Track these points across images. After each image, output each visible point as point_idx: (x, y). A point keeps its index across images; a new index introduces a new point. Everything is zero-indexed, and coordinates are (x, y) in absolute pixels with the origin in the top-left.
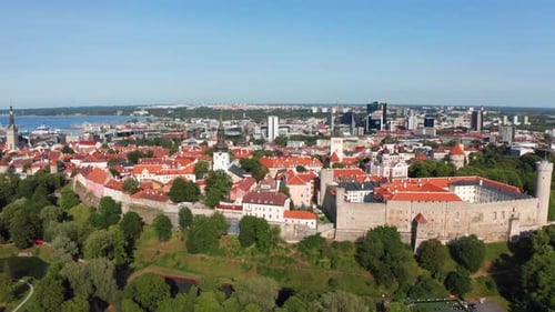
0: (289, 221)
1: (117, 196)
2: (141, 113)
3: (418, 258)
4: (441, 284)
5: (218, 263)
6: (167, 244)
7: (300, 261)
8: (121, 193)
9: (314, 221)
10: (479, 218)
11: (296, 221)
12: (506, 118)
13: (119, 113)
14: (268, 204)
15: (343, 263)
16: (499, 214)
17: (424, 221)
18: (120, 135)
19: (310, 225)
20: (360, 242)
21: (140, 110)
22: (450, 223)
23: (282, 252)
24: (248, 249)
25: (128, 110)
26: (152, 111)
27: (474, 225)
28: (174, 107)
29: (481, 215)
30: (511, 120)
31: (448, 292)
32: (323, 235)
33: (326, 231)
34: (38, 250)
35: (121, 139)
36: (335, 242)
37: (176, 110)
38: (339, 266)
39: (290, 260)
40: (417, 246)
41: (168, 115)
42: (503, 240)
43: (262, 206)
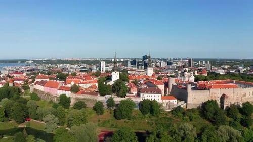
0: (164, 101)
1: (68, 94)
2: (30, 62)
4: (239, 123)
5: (134, 123)
6: (102, 116)
7: (174, 118)
8: (70, 92)
9: (176, 100)
10: (245, 95)
11: (168, 101)
13: (19, 62)
14: (154, 93)
15: (195, 118)
17: (227, 97)
18: (28, 71)
19: (174, 102)
20: (198, 108)
21: (29, 60)
22: (235, 99)
23: (165, 116)
24: (147, 115)
25: (23, 61)
26: (35, 61)
27: (243, 98)
28: (46, 59)
29: (246, 94)
31: (243, 127)
32: (182, 106)
33: (182, 104)
35: (30, 72)
36: (189, 109)
38: (193, 119)
39: (170, 119)
40: (224, 108)
41: (44, 63)
43: (151, 95)
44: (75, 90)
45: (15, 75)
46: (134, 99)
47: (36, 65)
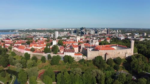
0: (76, 56)
1: (29, 52)
2: (17, 31)
3: (107, 63)
4: (113, 68)
5: (60, 67)
6: (45, 64)
7: (80, 65)
9: (82, 56)
10: (119, 53)
11: (78, 56)
12: (115, 31)
13: (10, 31)
14: (71, 52)
15: (90, 65)
16: (123, 52)
17: (108, 54)
18: (14, 37)
19: (81, 57)
20: (93, 60)
21: (16, 30)
22: (113, 55)
23: (75, 63)
24: (66, 63)
25: (13, 31)
26: (19, 31)
27: (118, 55)
28: (26, 29)
29: (120, 53)
30: (116, 31)
31: (115, 70)
32: (84, 59)
33: (85, 58)
34: (9, 67)
35: (15, 38)
36: (88, 60)
37: (27, 30)
38: (89, 66)
39: (77, 65)
40: (106, 60)
41: (25, 32)
42: (124, 58)
43: (69, 53)
44: (33, 50)
45: (6, 41)
46: (60, 55)
47: (20, 33)
